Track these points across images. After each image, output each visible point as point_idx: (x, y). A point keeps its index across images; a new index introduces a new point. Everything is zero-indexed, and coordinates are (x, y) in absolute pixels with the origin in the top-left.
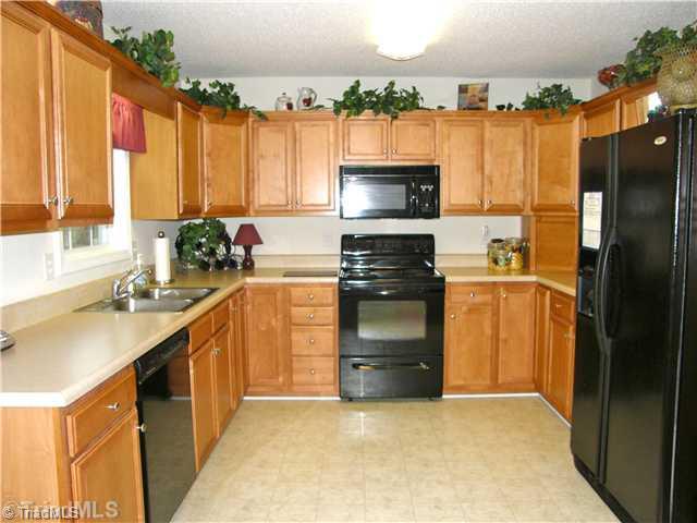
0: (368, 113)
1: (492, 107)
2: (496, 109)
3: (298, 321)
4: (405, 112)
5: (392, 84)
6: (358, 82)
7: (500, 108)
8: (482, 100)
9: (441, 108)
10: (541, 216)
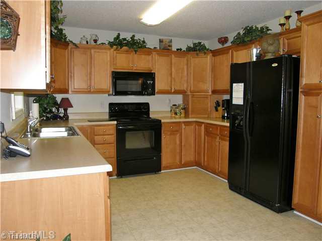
0: (125, 48)
1: (174, 49)
2: (176, 50)
3: (97, 143)
4: (141, 49)
5: (134, 36)
6: (119, 34)
7: (178, 50)
8: (169, 46)
9: (155, 48)
10: (194, 95)
